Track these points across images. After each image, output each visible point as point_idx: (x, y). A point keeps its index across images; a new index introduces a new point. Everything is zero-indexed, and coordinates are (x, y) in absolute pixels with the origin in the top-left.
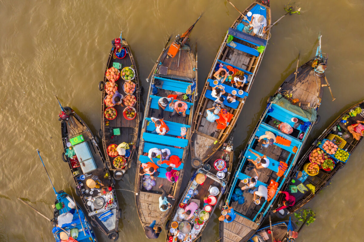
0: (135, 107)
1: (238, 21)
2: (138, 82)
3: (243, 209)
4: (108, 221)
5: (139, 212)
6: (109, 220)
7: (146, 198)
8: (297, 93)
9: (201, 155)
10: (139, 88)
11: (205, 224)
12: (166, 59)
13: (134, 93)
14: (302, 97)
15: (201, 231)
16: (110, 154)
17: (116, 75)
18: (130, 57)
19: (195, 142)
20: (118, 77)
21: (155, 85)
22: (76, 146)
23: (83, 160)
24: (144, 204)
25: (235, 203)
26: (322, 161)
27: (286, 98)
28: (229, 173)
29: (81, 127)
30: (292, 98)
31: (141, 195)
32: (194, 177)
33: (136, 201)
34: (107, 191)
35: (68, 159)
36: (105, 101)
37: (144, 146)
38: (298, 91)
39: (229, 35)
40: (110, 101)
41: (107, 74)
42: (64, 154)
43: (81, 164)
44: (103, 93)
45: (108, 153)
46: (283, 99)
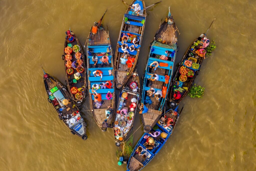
0: (83, 66)
1: (128, 10)
2: (82, 52)
3: (152, 107)
4: (80, 131)
5: (95, 120)
6: (80, 129)
7: (98, 112)
8: (164, 38)
9: (121, 82)
10: (83, 55)
11: (133, 119)
12: (93, 37)
13: (81, 59)
14: (167, 39)
15: (132, 123)
16: (73, 92)
17: (70, 50)
18: (76, 40)
19: (117, 75)
20: (71, 51)
21: (89, 51)
22: (55, 93)
23: (60, 99)
24: (97, 115)
25: (148, 105)
26: (187, 72)
27: (159, 42)
28: (139, 89)
29: (55, 83)
30: (162, 41)
31: (95, 111)
32: (121, 95)
33: (93, 114)
34: (76, 113)
35: (51, 101)
36: (66, 65)
37: (90, 84)
38: (164, 37)
39: (125, 18)
40: (69, 64)
41: (65, 51)
42: (49, 98)
43: (59, 102)
44: (65, 61)
45: (72, 92)
46: (157, 42)
